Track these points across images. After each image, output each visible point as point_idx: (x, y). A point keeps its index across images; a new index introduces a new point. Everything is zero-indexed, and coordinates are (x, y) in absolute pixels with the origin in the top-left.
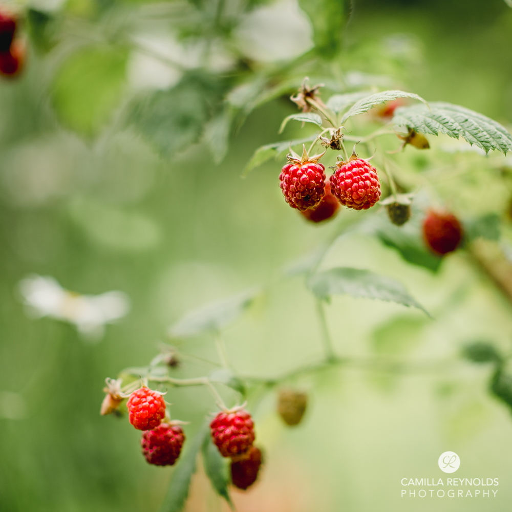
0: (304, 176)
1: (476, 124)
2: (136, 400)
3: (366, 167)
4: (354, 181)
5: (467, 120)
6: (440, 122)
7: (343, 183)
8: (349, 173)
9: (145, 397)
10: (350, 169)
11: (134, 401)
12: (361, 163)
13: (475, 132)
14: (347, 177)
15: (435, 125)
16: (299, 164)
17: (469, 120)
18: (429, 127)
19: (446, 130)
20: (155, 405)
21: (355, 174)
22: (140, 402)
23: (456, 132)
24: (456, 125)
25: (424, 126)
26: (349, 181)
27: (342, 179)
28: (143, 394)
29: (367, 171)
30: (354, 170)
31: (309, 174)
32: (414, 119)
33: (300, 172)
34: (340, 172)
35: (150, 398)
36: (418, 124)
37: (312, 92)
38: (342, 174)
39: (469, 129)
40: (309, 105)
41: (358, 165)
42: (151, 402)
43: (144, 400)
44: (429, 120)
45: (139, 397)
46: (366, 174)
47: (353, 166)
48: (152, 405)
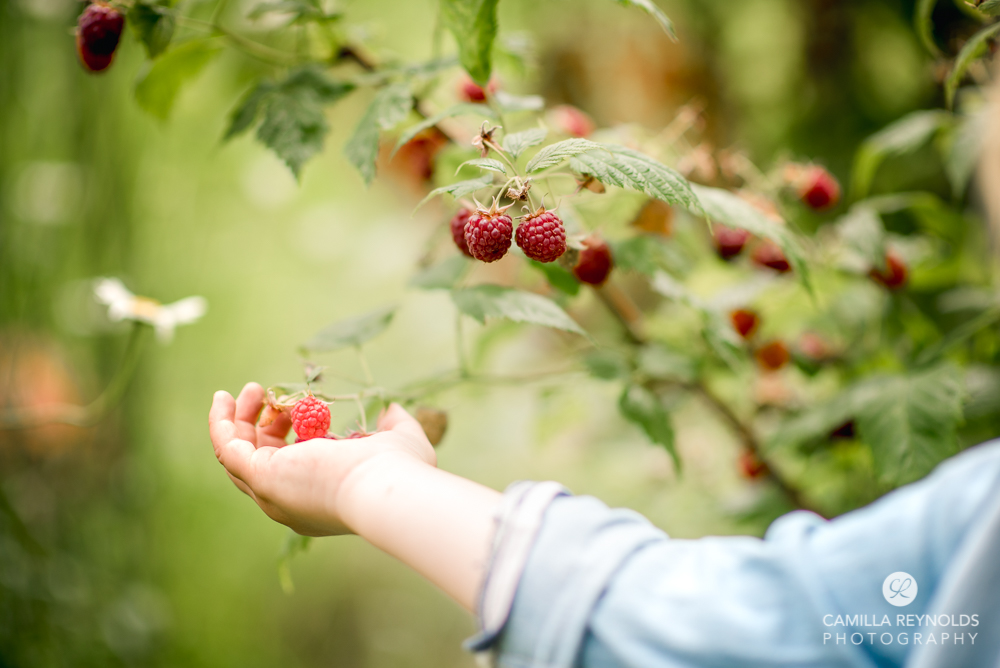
0: (495, 230)
1: (658, 175)
2: (304, 407)
3: (555, 221)
4: (545, 236)
5: (648, 170)
6: (623, 172)
7: (533, 237)
8: (540, 228)
9: (312, 405)
10: (541, 224)
11: (301, 409)
12: (551, 217)
13: (659, 183)
14: (538, 233)
15: (620, 175)
16: (488, 216)
17: (652, 170)
18: (613, 177)
19: (632, 182)
20: (324, 414)
21: (546, 229)
22: (308, 410)
23: (642, 185)
24: (640, 177)
25: (607, 175)
26: (540, 236)
27: (533, 234)
28: (311, 402)
29: (557, 226)
30: (545, 225)
31: (499, 229)
32: (595, 166)
33: (490, 225)
34: (530, 225)
35: (318, 407)
36: (601, 173)
37: (490, 133)
38: (532, 229)
39: (653, 180)
40: (487, 147)
41: (550, 220)
42: (319, 410)
43: (312, 408)
44: (613, 169)
45: (306, 404)
46: (557, 229)
47: (544, 221)
48: (320, 413)
